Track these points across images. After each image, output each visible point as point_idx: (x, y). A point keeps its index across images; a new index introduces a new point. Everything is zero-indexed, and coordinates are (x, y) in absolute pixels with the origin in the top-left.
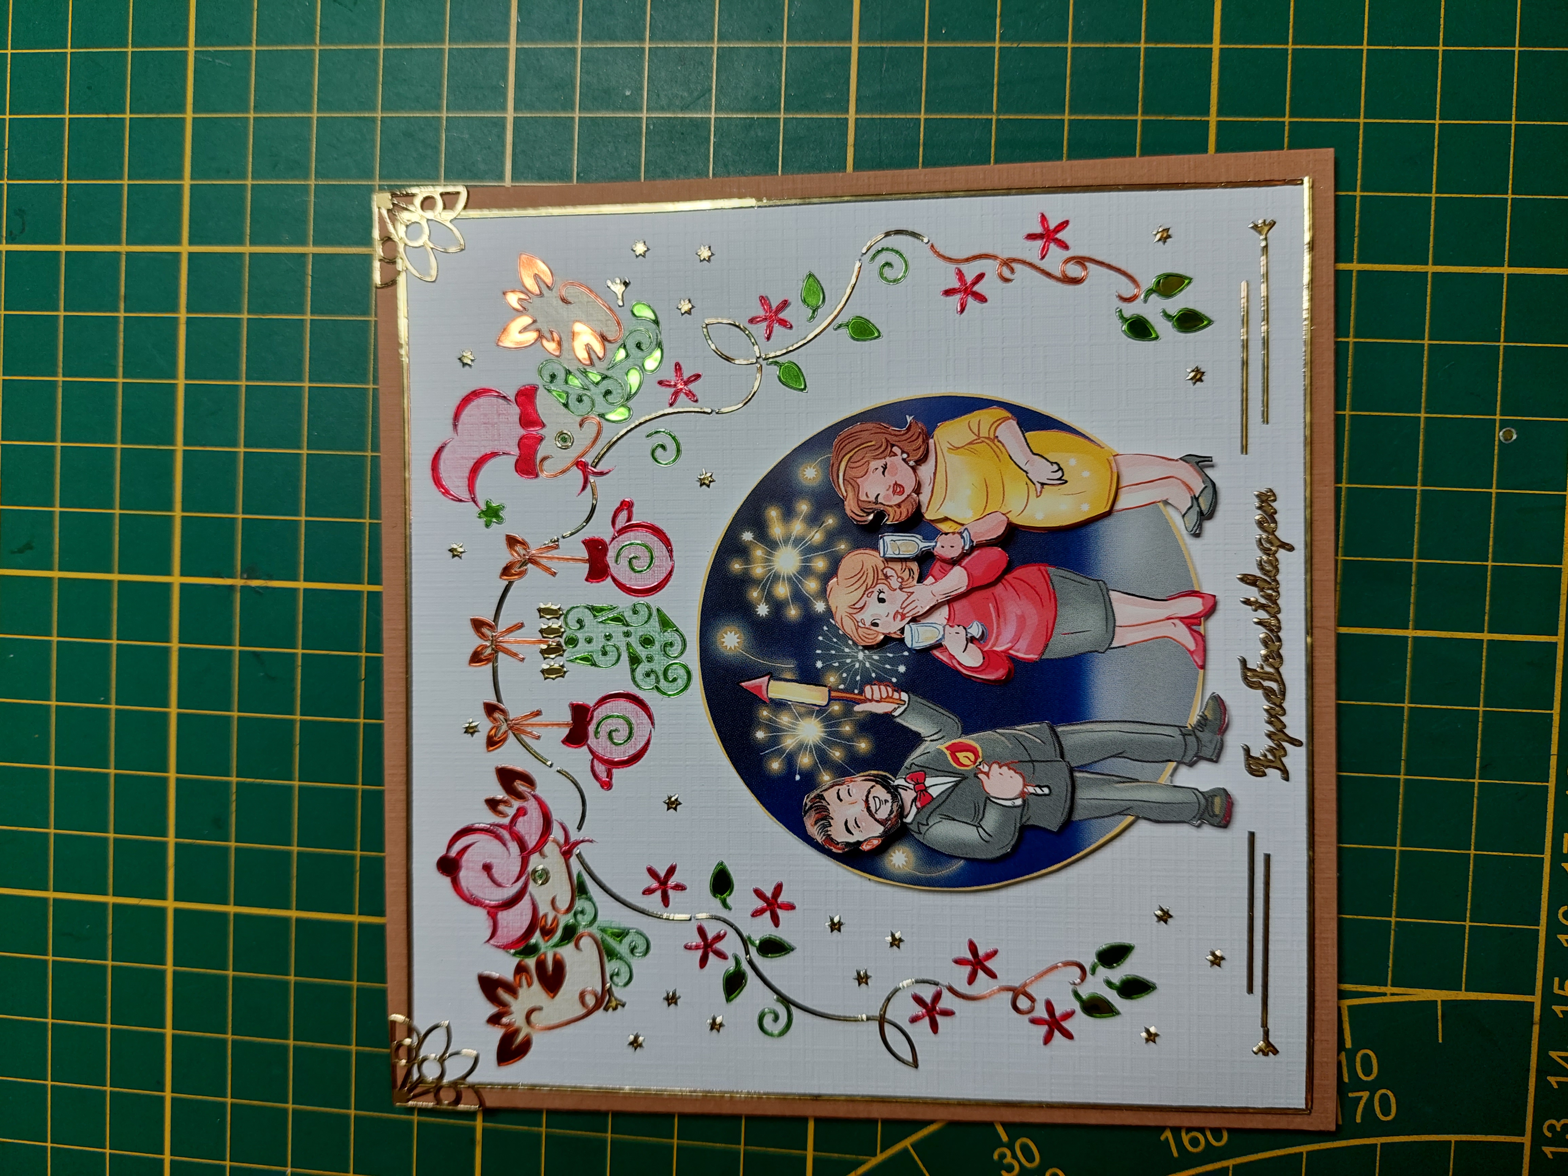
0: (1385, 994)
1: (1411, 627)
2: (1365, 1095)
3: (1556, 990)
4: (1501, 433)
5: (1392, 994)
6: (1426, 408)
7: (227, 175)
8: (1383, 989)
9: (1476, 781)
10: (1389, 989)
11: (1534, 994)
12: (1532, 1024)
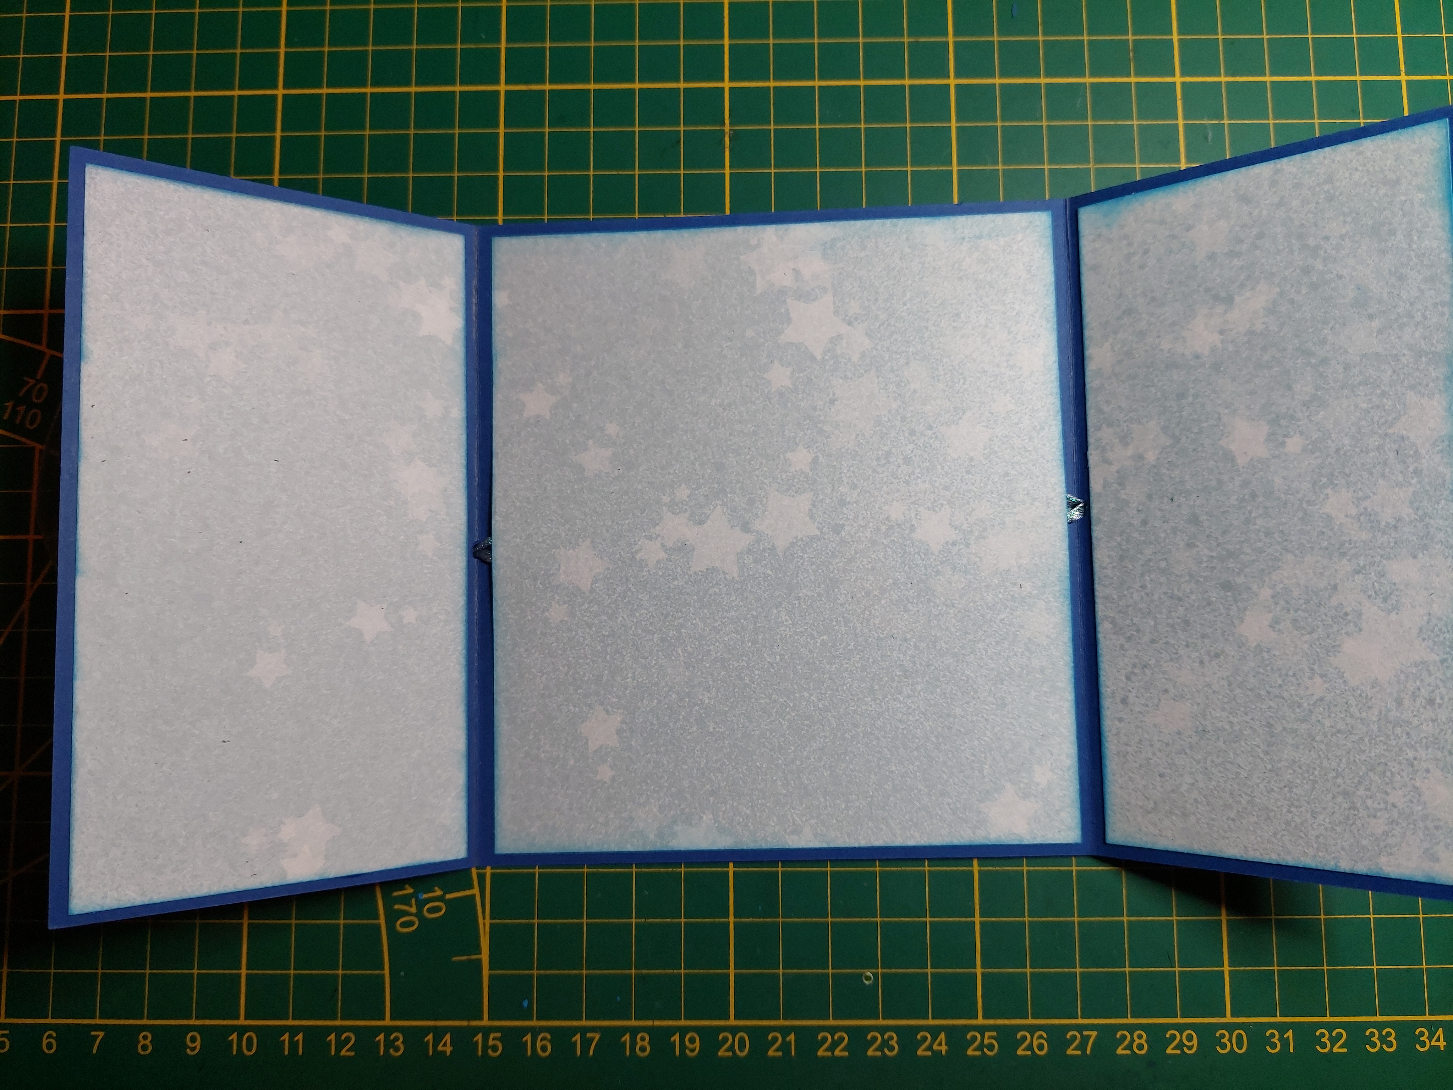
0: (484, 918)
1: (736, 919)
2: (414, 910)
3: (492, 1036)
4: (869, 974)
5: (484, 925)
6: (884, 922)
7: (1003, 109)
8: (487, 917)
9: (633, 971)
10: (488, 921)
11: (489, 1019)
12: (468, 1020)
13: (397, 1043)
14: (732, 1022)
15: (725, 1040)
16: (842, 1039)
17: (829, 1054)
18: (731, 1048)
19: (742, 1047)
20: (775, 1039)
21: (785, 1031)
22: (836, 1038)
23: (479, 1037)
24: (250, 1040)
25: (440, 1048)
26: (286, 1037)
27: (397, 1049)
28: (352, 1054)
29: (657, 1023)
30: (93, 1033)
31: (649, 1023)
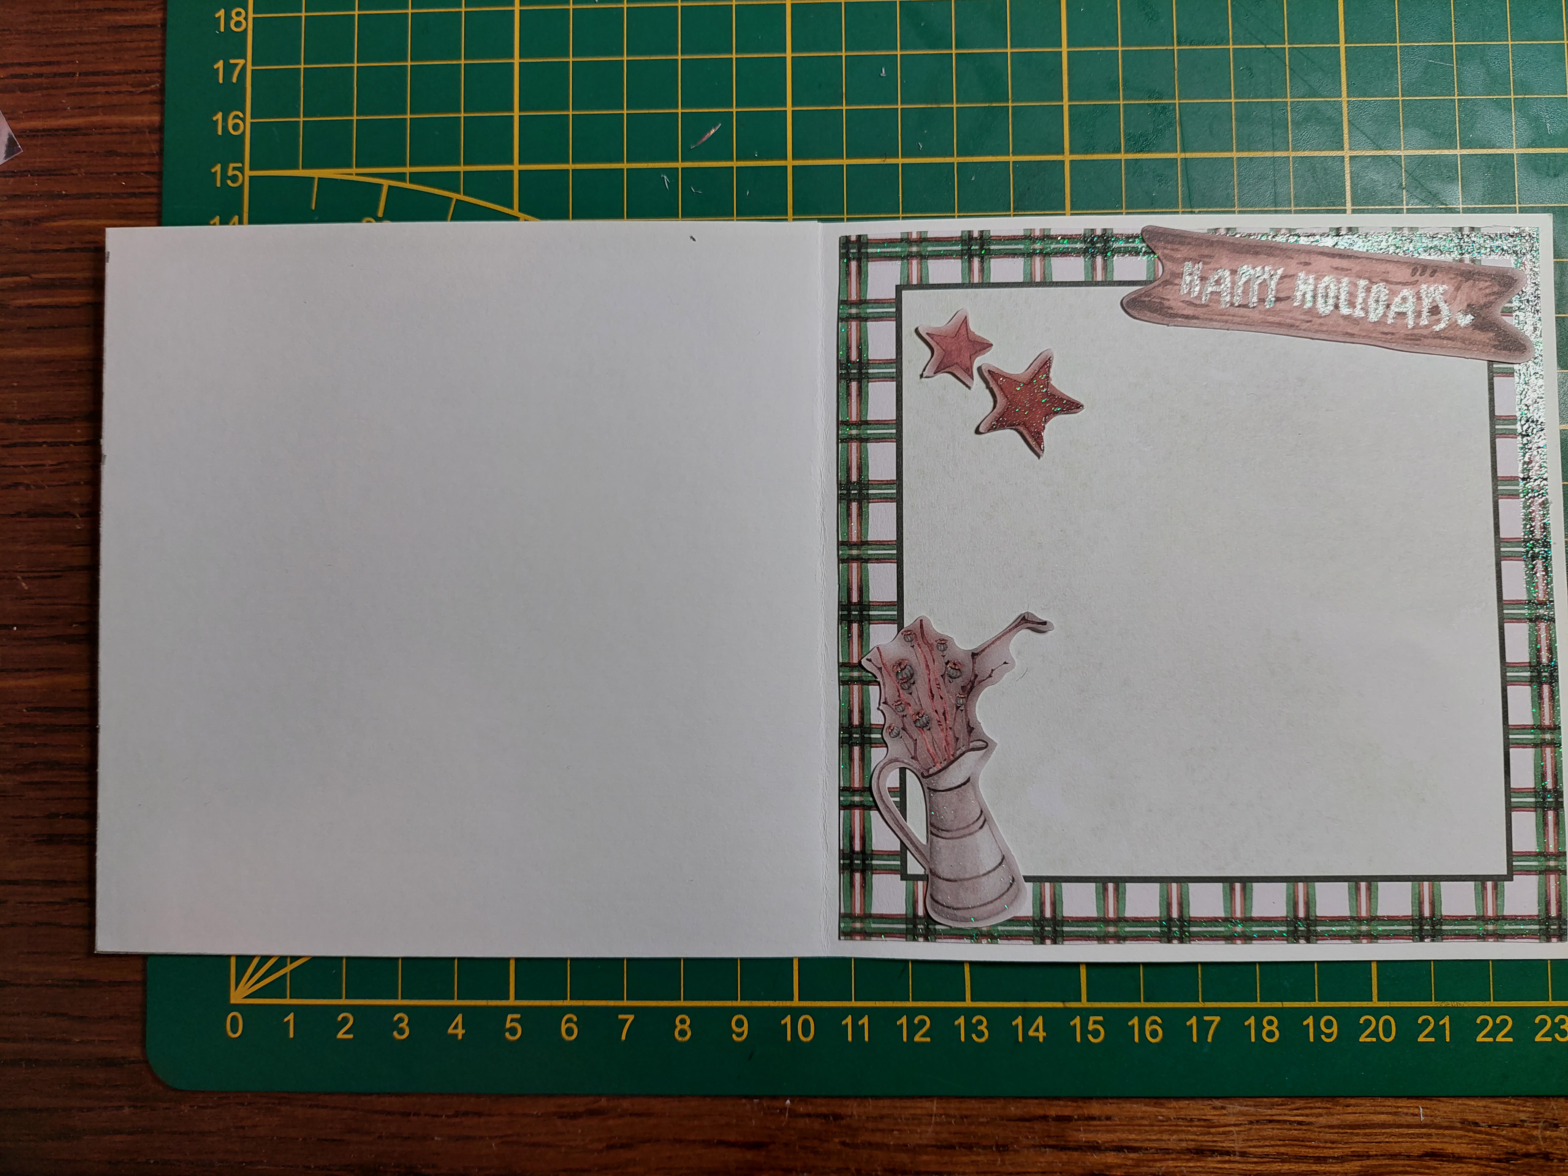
13: (979, 1028)
14: (1375, 1003)
15: (1368, 1023)
16: (1504, 1023)
17: (1491, 1040)
18: (1375, 1033)
19: (1387, 1034)
20: (1426, 1023)
21: (1438, 1014)
22: (1498, 1021)
23: (1077, 1021)
24: (806, 1023)
25: (1031, 1033)
26: (849, 1020)
27: (980, 1034)
28: (928, 1039)
29: (1287, 1004)
30: (621, 1017)
31: (1278, 1005)
